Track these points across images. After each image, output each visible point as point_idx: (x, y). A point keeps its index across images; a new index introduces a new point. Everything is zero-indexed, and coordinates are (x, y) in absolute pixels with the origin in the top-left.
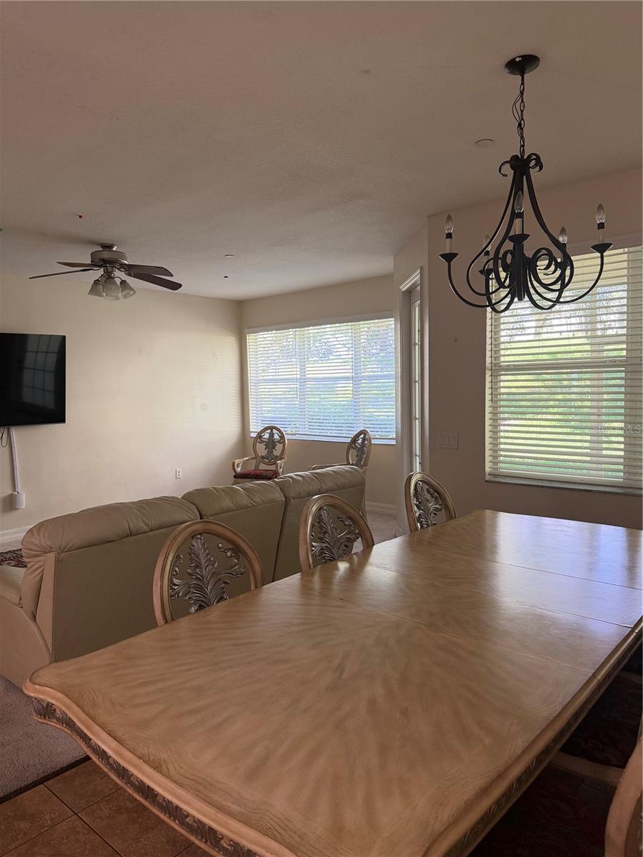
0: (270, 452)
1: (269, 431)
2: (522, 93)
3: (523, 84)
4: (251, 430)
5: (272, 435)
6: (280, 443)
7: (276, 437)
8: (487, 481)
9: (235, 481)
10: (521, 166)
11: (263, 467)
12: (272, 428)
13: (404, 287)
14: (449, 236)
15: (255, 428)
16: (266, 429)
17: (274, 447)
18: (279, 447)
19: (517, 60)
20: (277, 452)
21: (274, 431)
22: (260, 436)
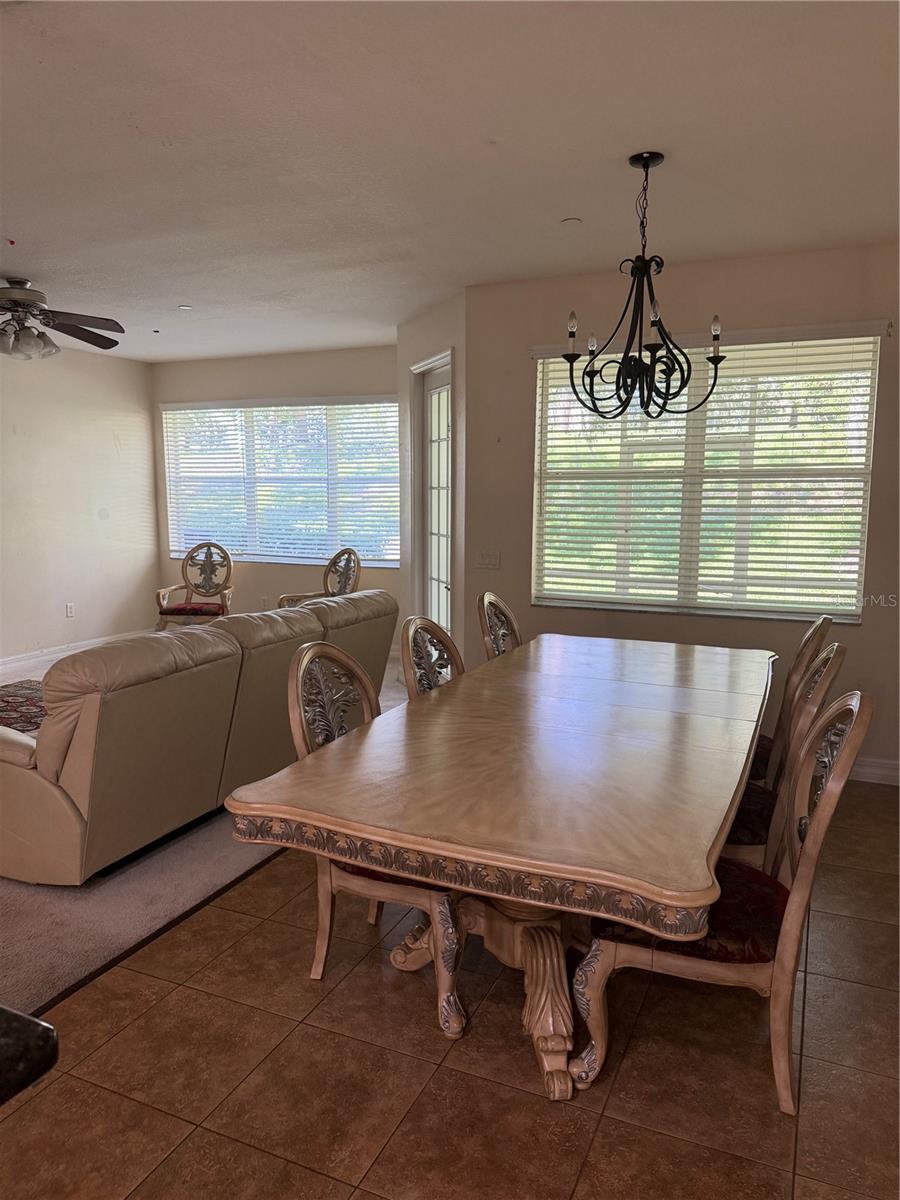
0: (208, 579)
1: (205, 550)
2: (645, 189)
3: (646, 179)
4: (171, 548)
5: (209, 555)
6: (222, 566)
7: (216, 558)
8: (532, 605)
9: (161, 619)
10: (642, 268)
11: (197, 599)
12: (209, 545)
13: (417, 368)
14: (572, 335)
15: (178, 545)
16: (200, 547)
17: (213, 571)
18: (221, 573)
19: (645, 155)
20: (219, 577)
21: (213, 550)
22: (191, 557)
